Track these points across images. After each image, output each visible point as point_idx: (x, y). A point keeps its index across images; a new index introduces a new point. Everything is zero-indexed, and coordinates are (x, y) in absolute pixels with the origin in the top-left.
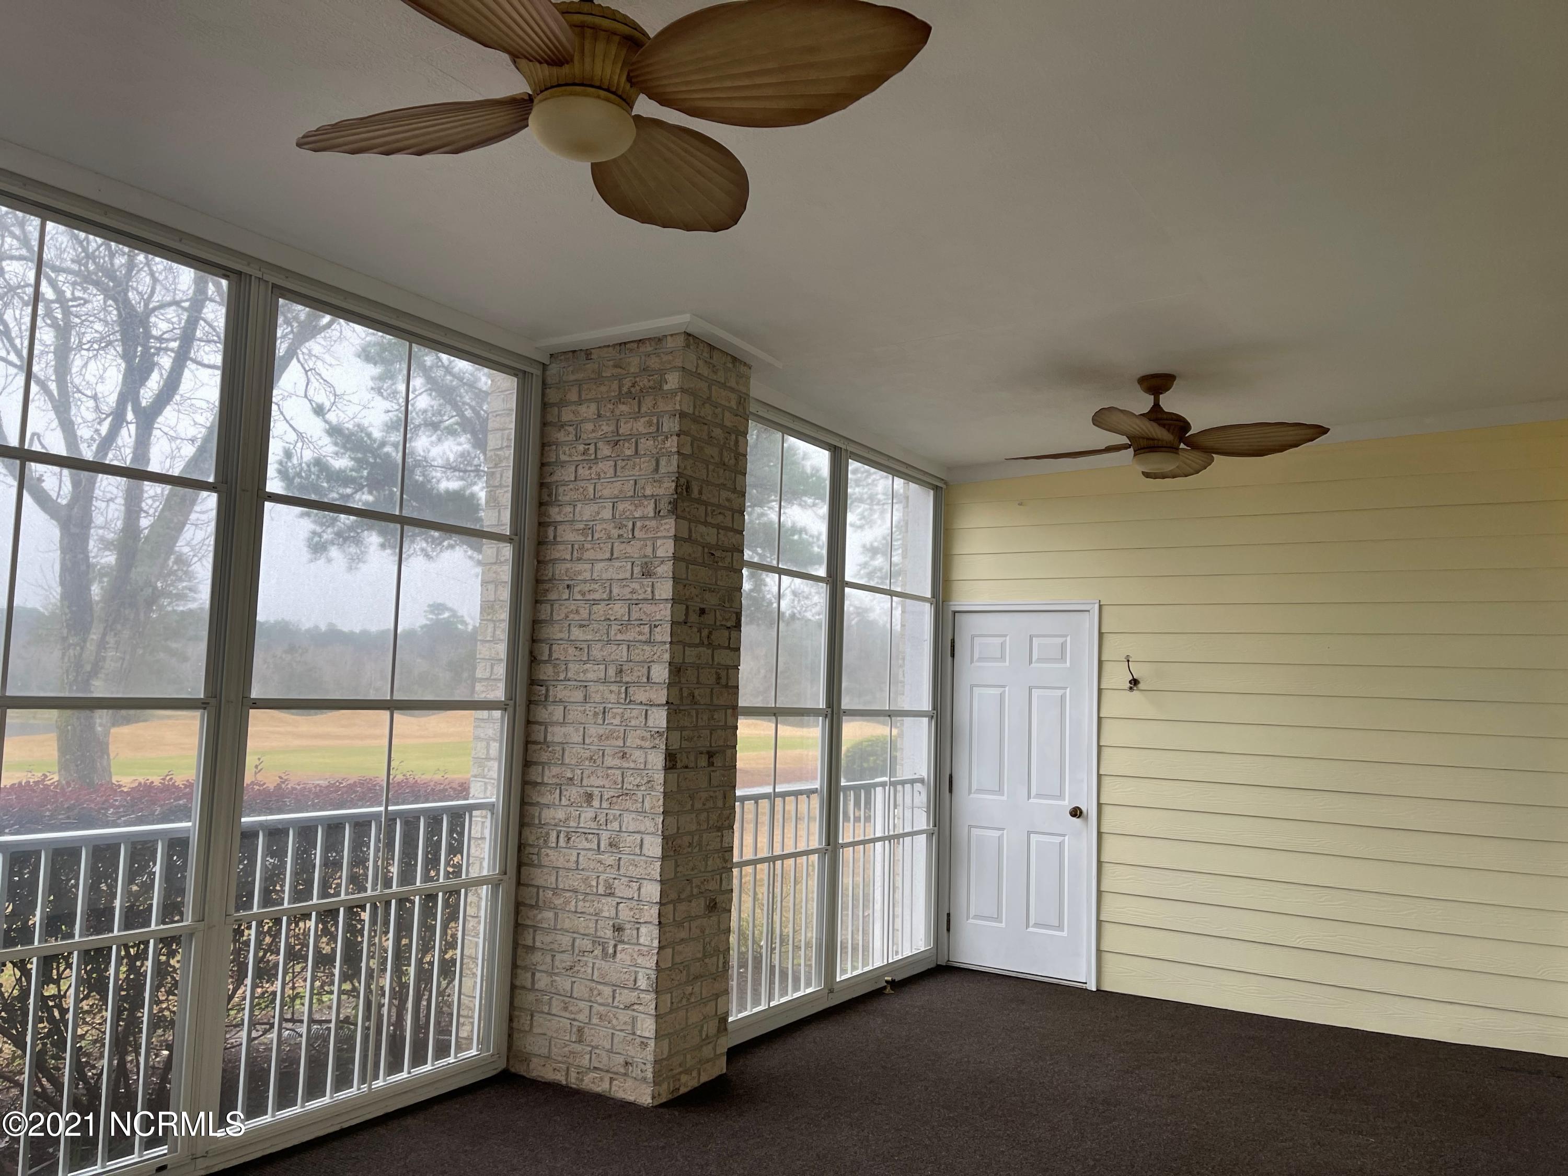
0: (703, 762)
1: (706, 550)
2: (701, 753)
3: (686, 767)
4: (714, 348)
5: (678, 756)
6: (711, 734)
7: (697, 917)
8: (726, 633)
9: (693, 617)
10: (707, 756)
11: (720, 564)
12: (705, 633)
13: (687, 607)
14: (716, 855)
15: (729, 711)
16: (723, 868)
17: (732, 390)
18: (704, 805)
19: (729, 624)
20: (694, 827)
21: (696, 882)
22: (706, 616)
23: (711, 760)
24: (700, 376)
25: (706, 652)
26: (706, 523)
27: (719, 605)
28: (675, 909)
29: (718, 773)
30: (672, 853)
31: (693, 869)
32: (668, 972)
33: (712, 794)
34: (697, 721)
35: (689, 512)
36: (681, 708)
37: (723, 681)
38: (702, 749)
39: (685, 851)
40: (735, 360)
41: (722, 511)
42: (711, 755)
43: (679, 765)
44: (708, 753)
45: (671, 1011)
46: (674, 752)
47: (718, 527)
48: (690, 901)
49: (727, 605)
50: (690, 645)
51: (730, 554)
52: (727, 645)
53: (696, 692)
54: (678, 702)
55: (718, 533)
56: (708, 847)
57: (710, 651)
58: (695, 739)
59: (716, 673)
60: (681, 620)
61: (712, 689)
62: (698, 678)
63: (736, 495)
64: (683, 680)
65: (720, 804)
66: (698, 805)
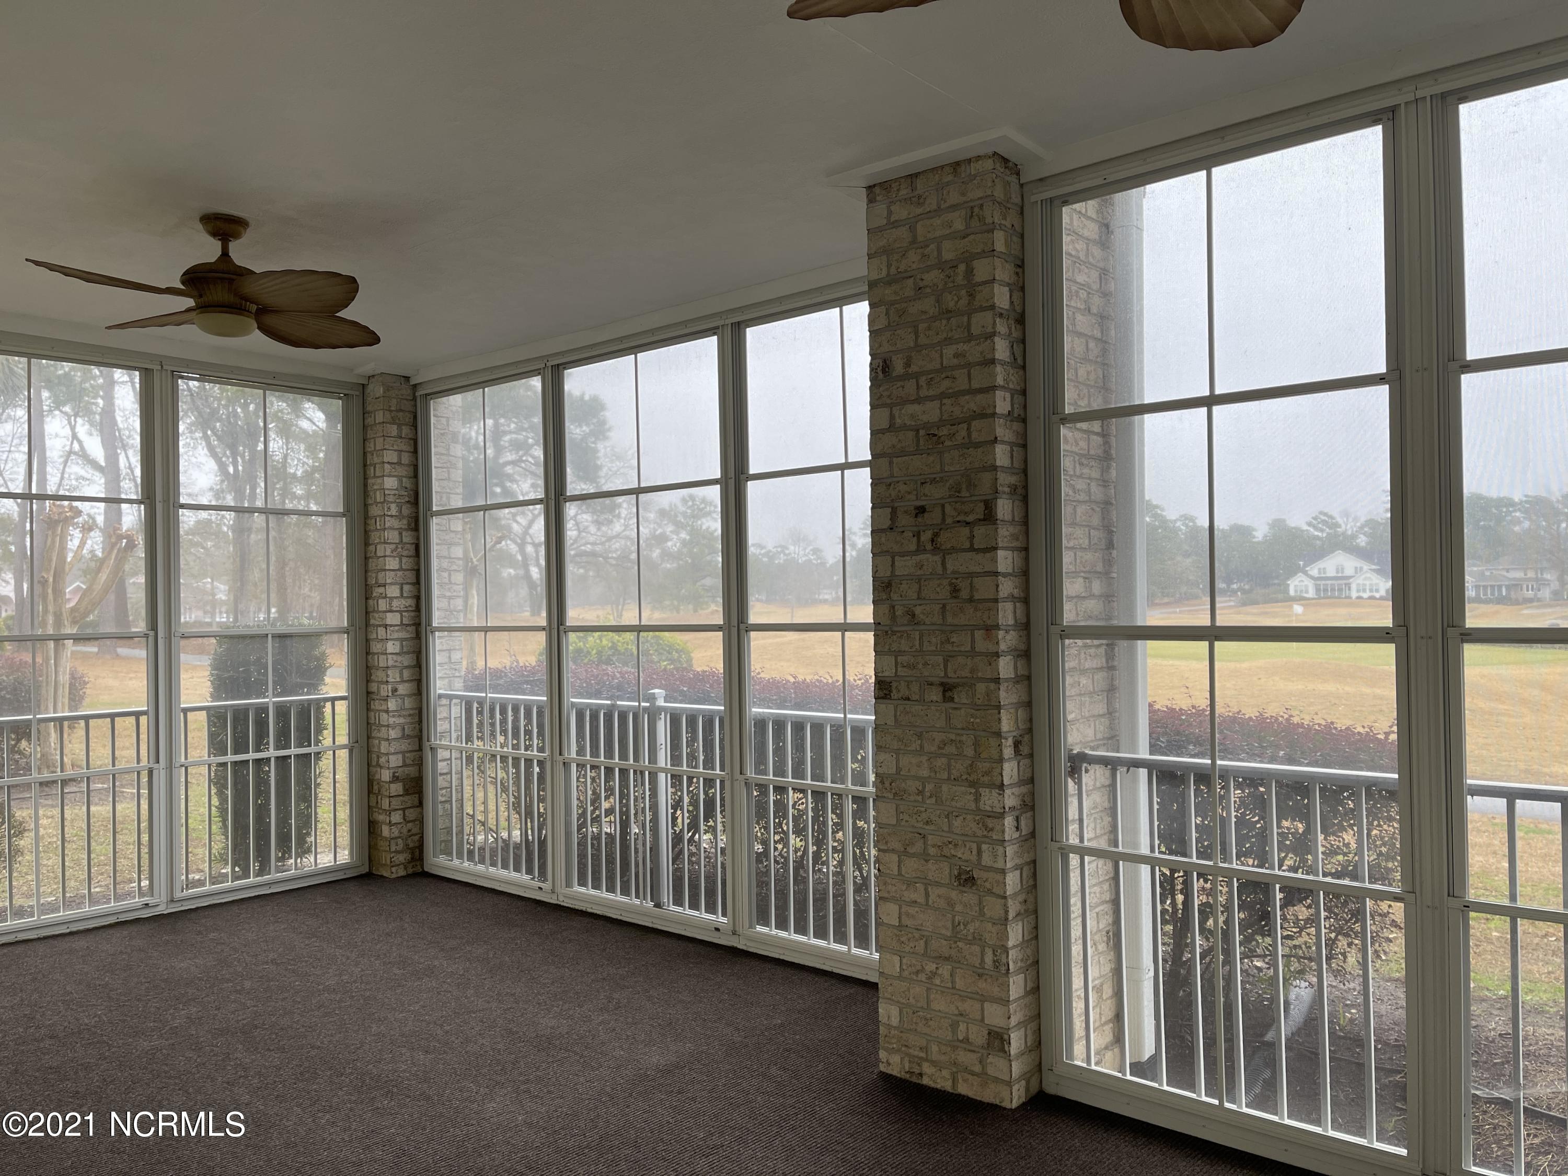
0: (935, 695)
1: (922, 432)
2: (931, 684)
3: (908, 699)
4: (917, 175)
5: (894, 685)
6: (946, 662)
7: (938, 884)
8: (966, 531)
9: (904, 520)
10: (941, 689)
11: (948, 443)
12: (926, 536)
13: (894, 511)
14: (969, 817)
15: (979, 634)
16: (985, 836)
17: (954, 208)
18: (940, 748)
19: (970, 518)
20: (925, 773)
21: (931, 840)
22: (926, 515)
23: (948, 694)
24: (895, 225)
25: (931, 561)
26: (919, 400)
27: (950, 497)
28: (900, 862)
29: (963, 711)
30: (891, 796)
31: (927, 823)
32: (895, 931)
33: (953, 737)
34: (921, 644)
35: (889, 396)
36: (895, 629)
37: (965, 594)
38: (931, 679)
39: (912, 798)
40: (956, 166)
41: (949, 374)
42: (947, 689)
43: (894, 694)
44: (942, 684)
45: (900, 978)
46: (888, 680)
47: (942, 396)
48: (927, 861)
49: (965, 493)
50: (903, 554)
51: (965, 426)
52: (967, 545)
53: (918, 610)
54: (888, 622)
55: (942, 405)
56: (954, 803)
57: (937, 558)
58: (920, 666)
59: (951, 584)
60: (885, 527)
61: (944, 606)
62: (919, 592)
63: (973, 343)
64: (895, 596)
65: (970, 752)
66: (928, 747)
